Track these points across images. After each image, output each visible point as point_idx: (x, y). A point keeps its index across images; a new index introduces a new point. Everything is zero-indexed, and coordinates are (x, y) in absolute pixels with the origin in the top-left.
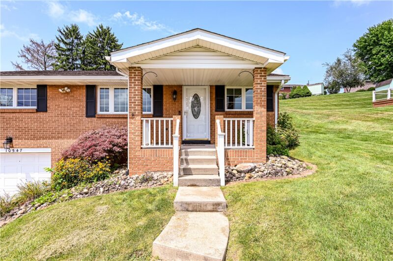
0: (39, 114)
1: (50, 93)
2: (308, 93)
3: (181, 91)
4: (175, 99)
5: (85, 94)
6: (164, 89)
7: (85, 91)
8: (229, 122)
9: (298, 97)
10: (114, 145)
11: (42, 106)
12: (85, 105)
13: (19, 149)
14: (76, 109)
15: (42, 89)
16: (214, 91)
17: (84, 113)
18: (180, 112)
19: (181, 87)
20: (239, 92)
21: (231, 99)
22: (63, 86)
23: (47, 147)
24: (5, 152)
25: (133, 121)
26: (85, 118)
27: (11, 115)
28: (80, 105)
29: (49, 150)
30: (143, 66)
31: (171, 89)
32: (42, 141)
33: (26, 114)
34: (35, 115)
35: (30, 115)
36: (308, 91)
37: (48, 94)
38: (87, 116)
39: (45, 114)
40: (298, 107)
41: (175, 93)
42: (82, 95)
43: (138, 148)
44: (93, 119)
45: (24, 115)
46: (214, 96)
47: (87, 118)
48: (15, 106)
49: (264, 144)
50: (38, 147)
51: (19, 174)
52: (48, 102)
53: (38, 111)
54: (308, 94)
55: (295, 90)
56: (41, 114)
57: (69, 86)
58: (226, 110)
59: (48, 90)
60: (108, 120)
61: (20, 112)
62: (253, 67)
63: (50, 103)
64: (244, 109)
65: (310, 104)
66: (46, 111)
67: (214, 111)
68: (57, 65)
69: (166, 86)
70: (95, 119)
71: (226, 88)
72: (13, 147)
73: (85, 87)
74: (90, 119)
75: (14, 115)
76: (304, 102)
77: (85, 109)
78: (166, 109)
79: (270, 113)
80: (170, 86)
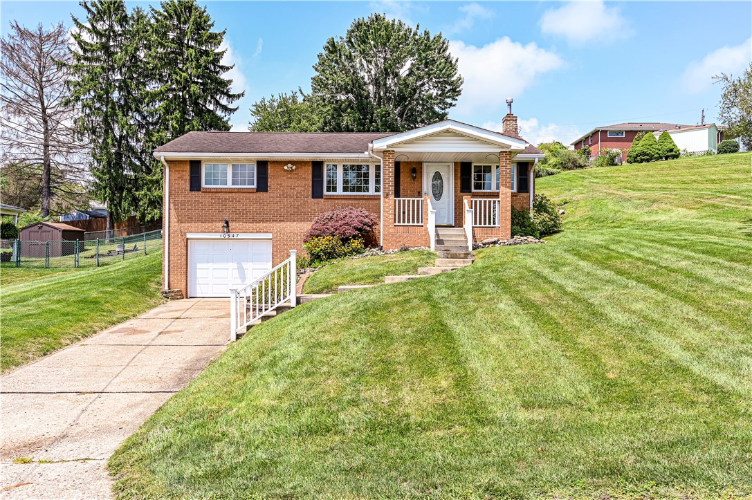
0: (258, 194)
1: (270, 170)
2: (671, 150)
3: (421, 168)
4: (414, 178)
5: (310, 171)
6: (401, 166)
7: (310, 168)
8: (476, 202)
9: (648, 161)
11: (262, 186)
12: (310, 184)
13: (235, 234)
14: (300, 189)
15: (262, 165)
16: (459, 169)
17: (310, 193)
18: (419, 193)
19: (420, 163)
20: (488, 169)
21: (479, 178)
22: (286, 163)
23: (267, 232)
24: (219, 237)
25: (387, 200)
26: (310, 200)
27: (227, 196)
28: (305, 185)
29: (270, 236)
30: (396, 150)
31: (409, 166)
32: (262, 225)
33: (244, 194)
34: (255, 196)
35: (248, 195)
36: (670, 146)
37: (269, 172)
38: (314, 197)
39: (265, 194)
40: (628, 186)
41: (414, 170)
42: (308, 173)
43: (391, 226)
44: (320, 200)
45: (242, 195)
46: (459, 175)
47: (313, 199)
48: (229, 185)
49: (509, 223)
50: (257, 232)
51: (230, 264)
52: (269, 180)
53: (259, 189)
54: (672, 154)
55: (641, 143)
56: (262, 195)
57: (293, 163)
58: (473, 190)
59: (269, 167)
60: (336, 201)
61: (239, 191)
62: (499, 150)
63: (271, 182)
64: (494, 189)
65: (659, 178)
66: (267, 191)
67: (459, 192)
69: (404, 162)
70: (322, 200)
71: (473, 165)
72: (229, 232)
73: (311, 164)
74: (316, 200)
75: (231, 195)
76: (651, 173)
77: (310, 189)
78: (403, 189)
79: (525, 195)
80: (408, 163)
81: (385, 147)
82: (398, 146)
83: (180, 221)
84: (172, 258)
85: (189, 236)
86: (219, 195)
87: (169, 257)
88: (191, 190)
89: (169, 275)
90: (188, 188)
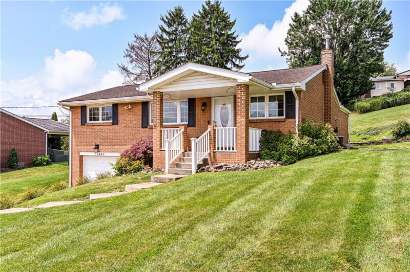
0: (113, 126)
1: (120, 110)
3: (210, 102)
4: (203, 110)
5: (141, 109)
6: (196, 102)
7: (141, 107)
10: (148, 149)
11: (115, 120)
12: (141, 118)
13: (103, 153)
14: (135, 122)
17: (141, 124)
18: (208, 122)
19: (210, 98)
23: (118, 152)
24: (95, 155)
25: (155, 130)
27: (98, 128)
28: (138, 119)
29: (119, 155)
31: (201, 101)
32: (115, 147)
34: (111, 127)
35: (108, 127)
38: (143, 127)
39: (117, 126)
41: (204, 104)
42: (139, 110)
43: (158, 151)
44: (146, 129)
45: (105, 127)
47: (142, 129)
48: (100, 121)
49: (244, 149)
50: (113, 152)
52: (119, 116)
53: (113, 124)
56: (115, 127)
58: (250, 118)
59: (119, 108)
61: (103, 125)
63: (120, 118)
64: (267, 116)
66: (118, 124)
68: (160, 62)
69: (198, 98)
70: (148, 130)
71: (250, 96)
72: (99, 151)
73: (141, 104)
74: (144, 130)
75: (100, 127)
77: (141, 121)
78: (198, 119)
79: (292, 120)
80: (201, 99)
81: (147, 90)
82: (163, 87)
83: (77, 145)
84: (73, 168)
85: (81, 154)
86: (95, 127)
87: (72, 167)
88: (82, 125)
89: (72, 178)
90: (80, 124)
